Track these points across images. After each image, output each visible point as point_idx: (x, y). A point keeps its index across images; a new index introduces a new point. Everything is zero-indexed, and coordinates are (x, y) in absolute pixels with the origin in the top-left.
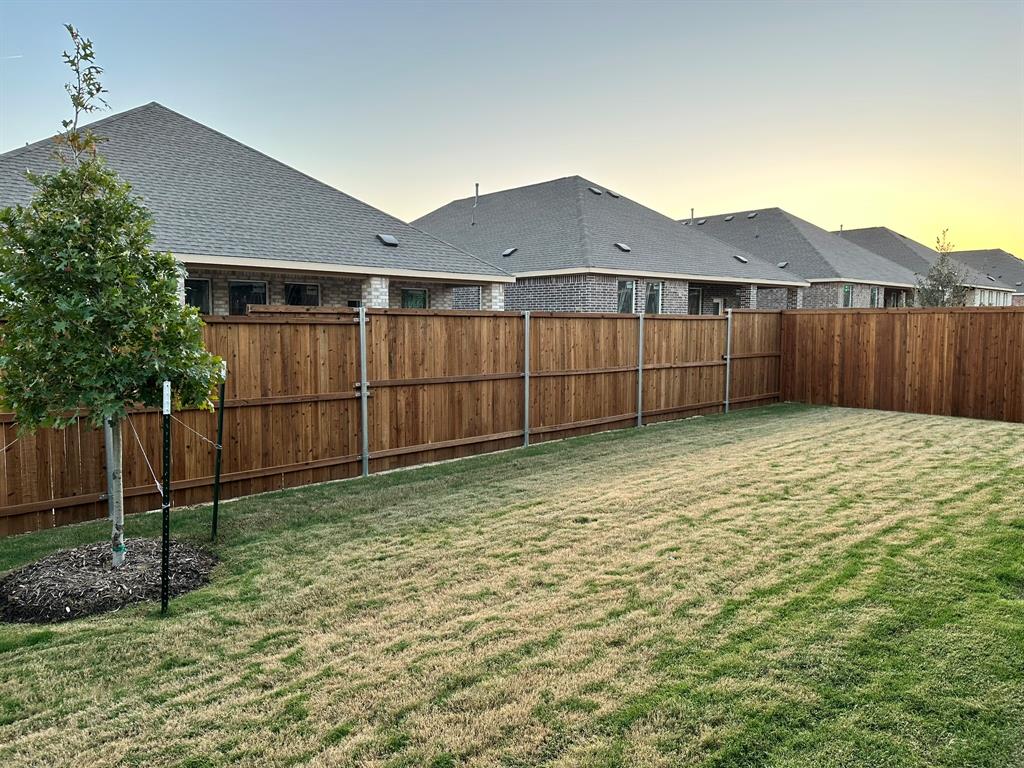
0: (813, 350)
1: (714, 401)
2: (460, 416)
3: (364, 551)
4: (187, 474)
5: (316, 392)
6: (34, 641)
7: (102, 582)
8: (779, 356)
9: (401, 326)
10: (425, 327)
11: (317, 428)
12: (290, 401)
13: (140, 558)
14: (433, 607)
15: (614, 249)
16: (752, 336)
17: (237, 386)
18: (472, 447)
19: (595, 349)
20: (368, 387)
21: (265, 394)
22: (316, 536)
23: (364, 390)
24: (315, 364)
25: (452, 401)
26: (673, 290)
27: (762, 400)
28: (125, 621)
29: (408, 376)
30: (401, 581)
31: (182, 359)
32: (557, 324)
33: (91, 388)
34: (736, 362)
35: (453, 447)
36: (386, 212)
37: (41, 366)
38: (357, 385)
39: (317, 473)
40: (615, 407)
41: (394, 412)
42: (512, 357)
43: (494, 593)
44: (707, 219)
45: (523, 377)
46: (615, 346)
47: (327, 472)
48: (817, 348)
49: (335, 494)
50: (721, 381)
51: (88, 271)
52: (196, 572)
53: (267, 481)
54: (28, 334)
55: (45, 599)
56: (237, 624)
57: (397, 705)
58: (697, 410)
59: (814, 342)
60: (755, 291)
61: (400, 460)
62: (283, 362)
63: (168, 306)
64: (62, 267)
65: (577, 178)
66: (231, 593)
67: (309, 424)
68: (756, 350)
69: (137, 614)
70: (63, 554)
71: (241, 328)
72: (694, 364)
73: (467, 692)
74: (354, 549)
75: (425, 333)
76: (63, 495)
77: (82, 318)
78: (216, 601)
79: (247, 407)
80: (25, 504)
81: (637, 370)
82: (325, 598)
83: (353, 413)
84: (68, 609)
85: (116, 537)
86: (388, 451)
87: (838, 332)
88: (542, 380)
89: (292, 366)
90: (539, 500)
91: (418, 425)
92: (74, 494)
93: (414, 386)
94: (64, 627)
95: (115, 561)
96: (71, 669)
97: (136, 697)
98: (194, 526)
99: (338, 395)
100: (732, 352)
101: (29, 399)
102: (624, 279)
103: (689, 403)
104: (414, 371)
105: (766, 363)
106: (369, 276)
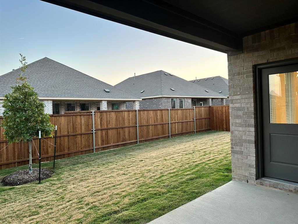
0: (218, 116)
1: (192, 131)
2: (120, 137)
3: (88, 169)
4: (49, 153)
5: (81, 132)
6: (11, 189)
7: (26, 177)
8: (210, 118)
9: (103, 114)
10: (110, 115)
11: (82, 141)
12: (75, 134)
13: (36, 172)
14: (98, 179)
15: (170, 90)
16: (202, 113)
17: (61, 131)
18: (123, 145)
19: (157, 118)
20: (95, 130)
21: (68, 133)
22: (78, 167)
23: (94, 131)
24: (81, 125)
25: (117, 133)
26: (187, 100)
27: (206, 130)
28: (31, 185)
29: (105, 127)
30: (94, 175)
31: (45, 126)
32: (146, 112)
33: (24, 133)
34: (197, 120)
35: (118, 145)
36: (107, 83)
37: (13, 129)
38: (92, 130)
39: (82, 152)
40: (163, 133)
41: (102, 136)
42: (134, 121)
43: (113, 176)
44: (200, 80)
45: (137, 126)
46: (162, 117)
47: (84, 152)
48: (219, 116)
49: (85, 157)
50: (193, 125)
51: (24, 107)
52: (48, 175)
53: (69, 155)
54: (10, 122)
55: (13, 181)
56: (55, 184)
57: (83, 196)
58: (187, 133)
59: (218, 114)
60: (211, 100)
61: (104, 148)
62: (73, 125)
63: (42, 114)
64: (18, 107)
65: (161, 71)
66: (55, 179)
67: (80, 140)
68: (203, 117)
69: (34, 184)
70: (18, 171)
71: (62, 117)
72: (185, 121)
73: (98, 193)
74: (86, 169)
75: (110, 116)
76: (19, 159)
77: (22, 118)
78: (51, 180)
79: (64, 136)
80: (10, 161)
81: (169, 123)
82: (76, 179)
83: (91, 137)
84: (18, 183)
85: (30, 167)
86: (100, 146)
87: (224, 111)
88: (142, 127)
89: (75, 125)
90: (134, 157)
91: (108, 140)
92: (22, 159)
93: (107, 129)
94: (17, 186)
95: (30, 173)
96: (18, 193)
97: (31, 197)
98: (50, 165)
99: (87, 132)
100: (196, 117)
101: (11, 136)
102: (173, 98)
103: (184, 131)
104: (107, 126)
105: (206, 120)
106: (102, 101)
